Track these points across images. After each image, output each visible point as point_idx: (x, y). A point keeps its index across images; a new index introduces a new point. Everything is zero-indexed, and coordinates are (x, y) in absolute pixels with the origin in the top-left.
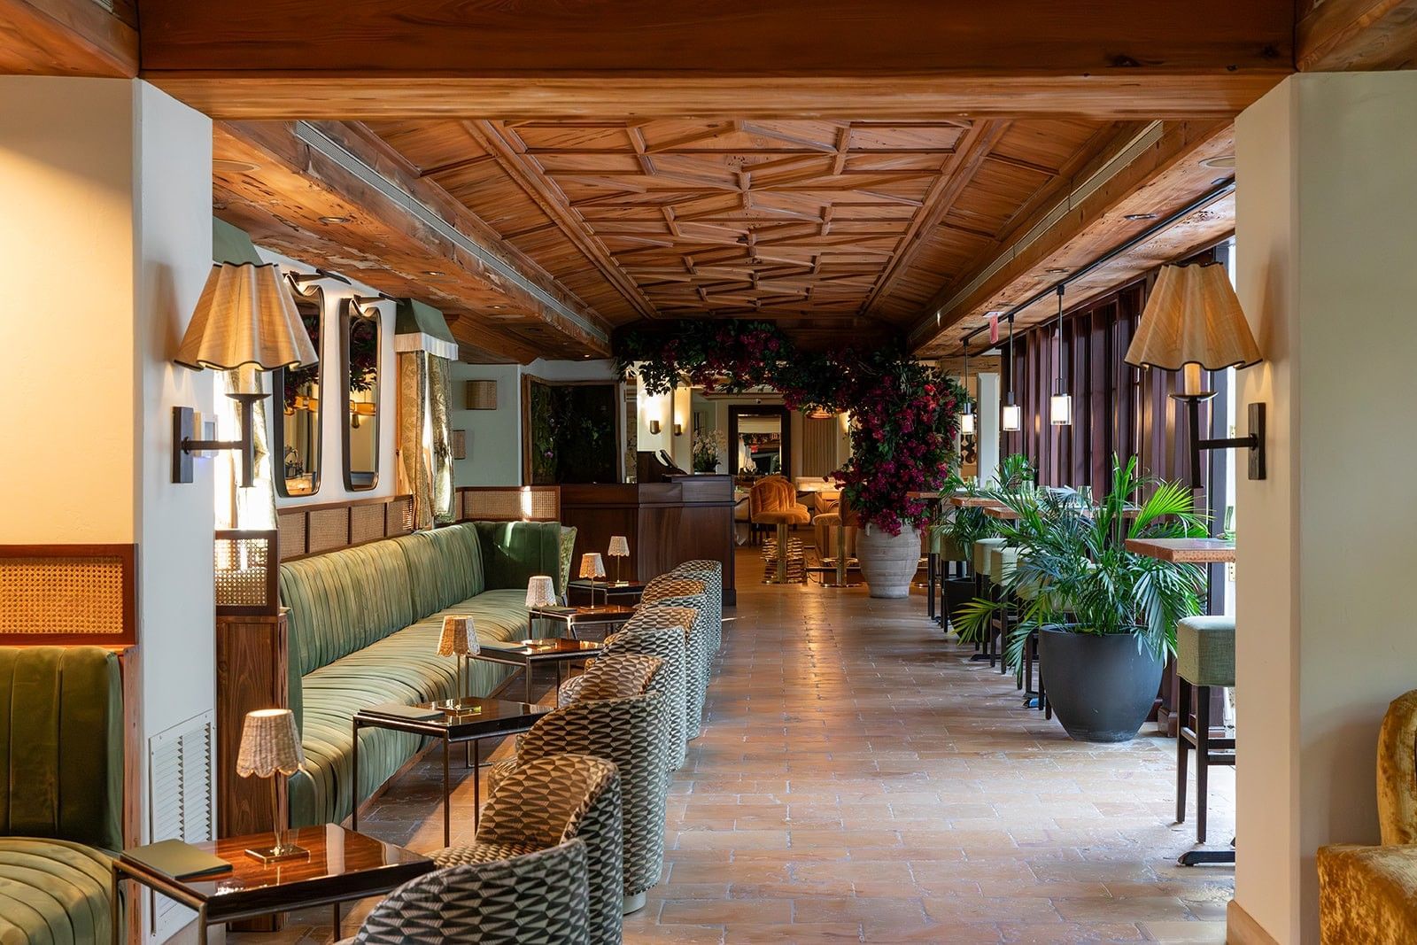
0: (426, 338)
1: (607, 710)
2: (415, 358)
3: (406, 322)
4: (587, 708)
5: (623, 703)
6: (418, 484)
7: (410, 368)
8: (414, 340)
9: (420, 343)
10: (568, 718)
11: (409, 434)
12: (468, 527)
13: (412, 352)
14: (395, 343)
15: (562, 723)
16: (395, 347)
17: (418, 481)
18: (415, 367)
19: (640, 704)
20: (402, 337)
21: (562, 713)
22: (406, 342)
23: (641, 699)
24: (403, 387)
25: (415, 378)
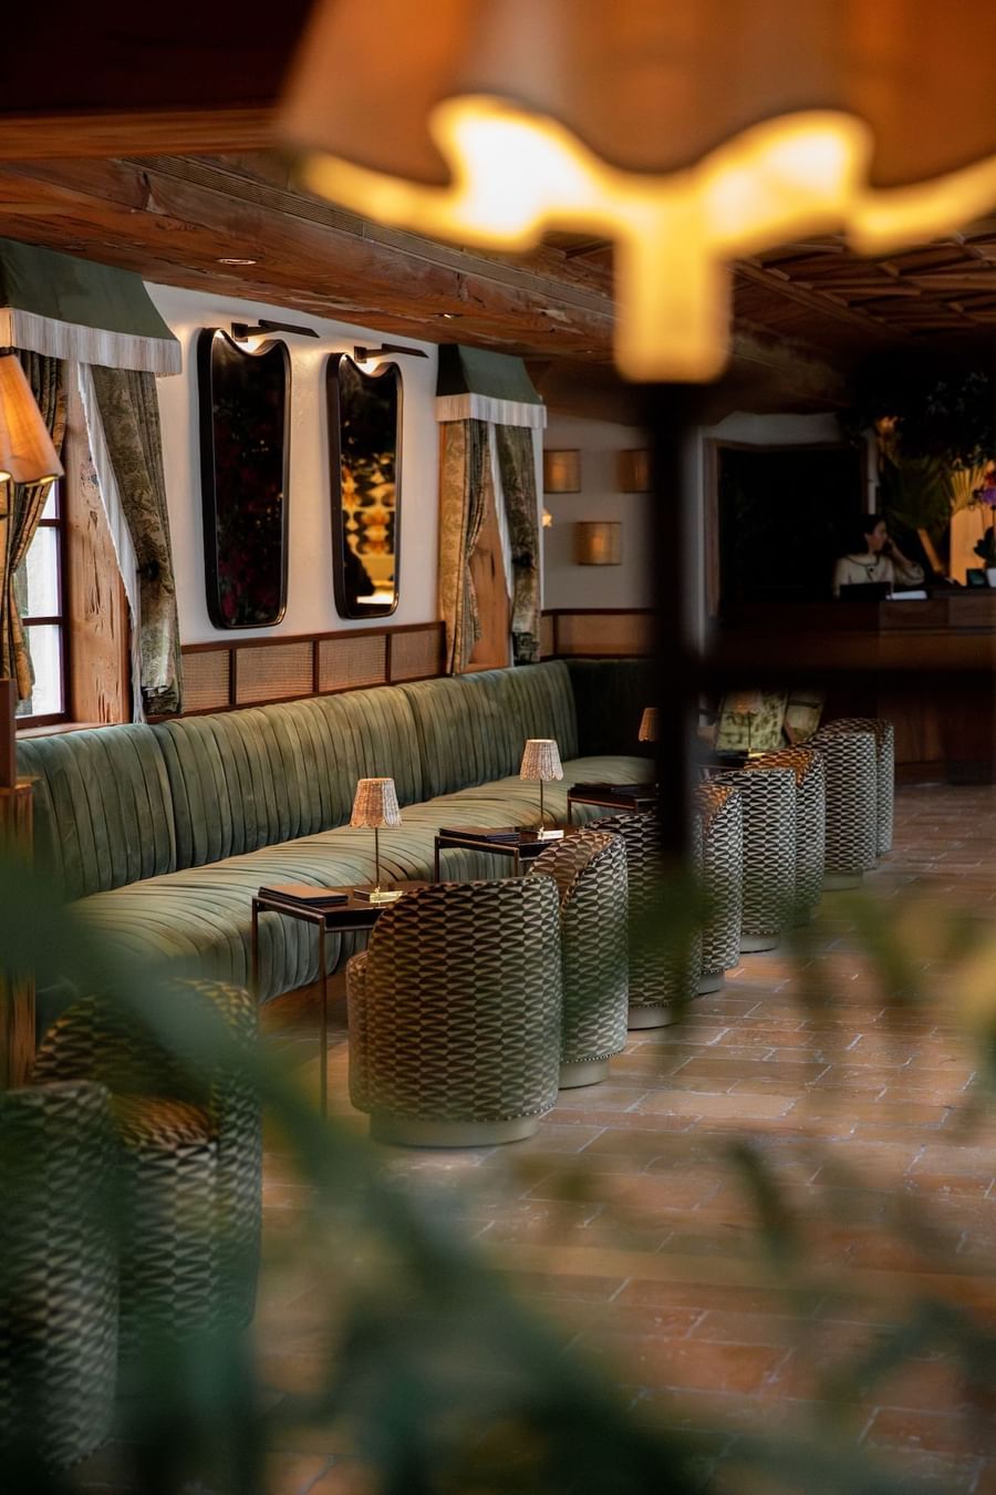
0: (479, 400)
1: (469, 894)
2: (462, 430)
3: (451, 379)
4: (444, 891)
5: (489, 886)
6: (460, 609)
7: (456, 444)
8: (461, 406)
9: (469, 409)
10: (421, 901)
11: (452, 538)
12: (559, 666)
13: (459, 422)
14: (436, 411)
15: (414, 907)
16: (436, 415)
17: (460, 604)
18: (462, 443)
19: (514, 889)
20: (446, 401)
21: (415, 895)
22: (450, 408)
23: (515, 882)
24: (446, 471)
25: (462, 459)
